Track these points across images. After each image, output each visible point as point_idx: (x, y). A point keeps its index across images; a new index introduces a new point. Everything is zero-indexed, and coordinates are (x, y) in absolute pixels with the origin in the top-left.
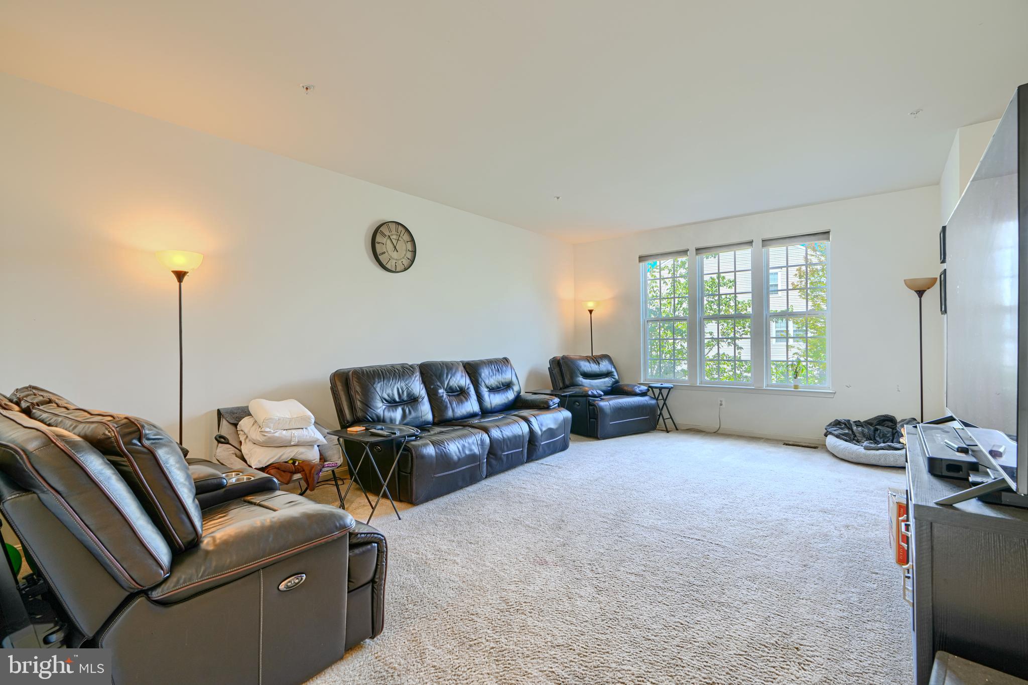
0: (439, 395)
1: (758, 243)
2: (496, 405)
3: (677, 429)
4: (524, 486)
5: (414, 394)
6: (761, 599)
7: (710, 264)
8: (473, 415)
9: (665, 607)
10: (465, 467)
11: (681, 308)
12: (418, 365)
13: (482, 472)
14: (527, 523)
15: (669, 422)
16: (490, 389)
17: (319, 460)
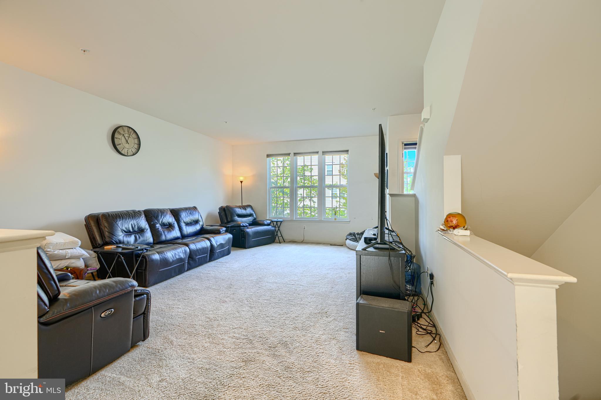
0: (157, 228)
1: (320, 153)
2: (190, 233)
3: (284, 242)
4: (209, 272)
5: (141, 227)
6: (316, 300)
7: (300, 161)
8: (177, 238)
9: (279, 308)
10: (176, 265)
11: (287, 181)
12: (143, 211)
13: (185, 267)
14: (214, 288)
15: (281, 238)
16: (186, 224)
17: (84, 267)
